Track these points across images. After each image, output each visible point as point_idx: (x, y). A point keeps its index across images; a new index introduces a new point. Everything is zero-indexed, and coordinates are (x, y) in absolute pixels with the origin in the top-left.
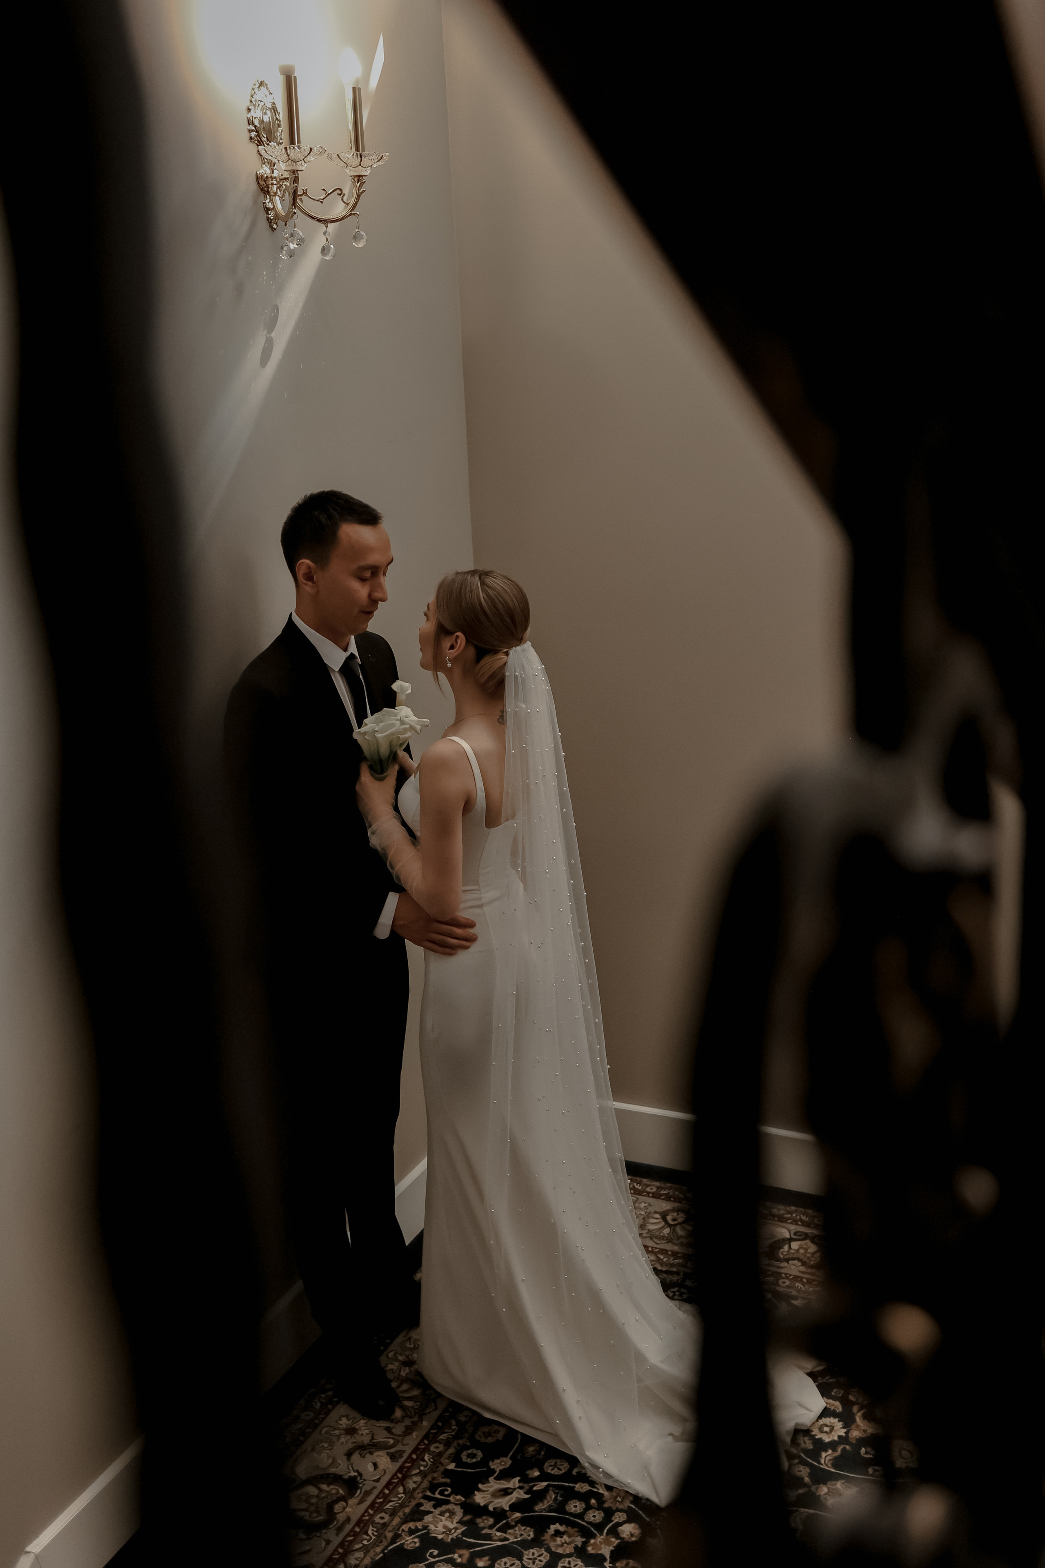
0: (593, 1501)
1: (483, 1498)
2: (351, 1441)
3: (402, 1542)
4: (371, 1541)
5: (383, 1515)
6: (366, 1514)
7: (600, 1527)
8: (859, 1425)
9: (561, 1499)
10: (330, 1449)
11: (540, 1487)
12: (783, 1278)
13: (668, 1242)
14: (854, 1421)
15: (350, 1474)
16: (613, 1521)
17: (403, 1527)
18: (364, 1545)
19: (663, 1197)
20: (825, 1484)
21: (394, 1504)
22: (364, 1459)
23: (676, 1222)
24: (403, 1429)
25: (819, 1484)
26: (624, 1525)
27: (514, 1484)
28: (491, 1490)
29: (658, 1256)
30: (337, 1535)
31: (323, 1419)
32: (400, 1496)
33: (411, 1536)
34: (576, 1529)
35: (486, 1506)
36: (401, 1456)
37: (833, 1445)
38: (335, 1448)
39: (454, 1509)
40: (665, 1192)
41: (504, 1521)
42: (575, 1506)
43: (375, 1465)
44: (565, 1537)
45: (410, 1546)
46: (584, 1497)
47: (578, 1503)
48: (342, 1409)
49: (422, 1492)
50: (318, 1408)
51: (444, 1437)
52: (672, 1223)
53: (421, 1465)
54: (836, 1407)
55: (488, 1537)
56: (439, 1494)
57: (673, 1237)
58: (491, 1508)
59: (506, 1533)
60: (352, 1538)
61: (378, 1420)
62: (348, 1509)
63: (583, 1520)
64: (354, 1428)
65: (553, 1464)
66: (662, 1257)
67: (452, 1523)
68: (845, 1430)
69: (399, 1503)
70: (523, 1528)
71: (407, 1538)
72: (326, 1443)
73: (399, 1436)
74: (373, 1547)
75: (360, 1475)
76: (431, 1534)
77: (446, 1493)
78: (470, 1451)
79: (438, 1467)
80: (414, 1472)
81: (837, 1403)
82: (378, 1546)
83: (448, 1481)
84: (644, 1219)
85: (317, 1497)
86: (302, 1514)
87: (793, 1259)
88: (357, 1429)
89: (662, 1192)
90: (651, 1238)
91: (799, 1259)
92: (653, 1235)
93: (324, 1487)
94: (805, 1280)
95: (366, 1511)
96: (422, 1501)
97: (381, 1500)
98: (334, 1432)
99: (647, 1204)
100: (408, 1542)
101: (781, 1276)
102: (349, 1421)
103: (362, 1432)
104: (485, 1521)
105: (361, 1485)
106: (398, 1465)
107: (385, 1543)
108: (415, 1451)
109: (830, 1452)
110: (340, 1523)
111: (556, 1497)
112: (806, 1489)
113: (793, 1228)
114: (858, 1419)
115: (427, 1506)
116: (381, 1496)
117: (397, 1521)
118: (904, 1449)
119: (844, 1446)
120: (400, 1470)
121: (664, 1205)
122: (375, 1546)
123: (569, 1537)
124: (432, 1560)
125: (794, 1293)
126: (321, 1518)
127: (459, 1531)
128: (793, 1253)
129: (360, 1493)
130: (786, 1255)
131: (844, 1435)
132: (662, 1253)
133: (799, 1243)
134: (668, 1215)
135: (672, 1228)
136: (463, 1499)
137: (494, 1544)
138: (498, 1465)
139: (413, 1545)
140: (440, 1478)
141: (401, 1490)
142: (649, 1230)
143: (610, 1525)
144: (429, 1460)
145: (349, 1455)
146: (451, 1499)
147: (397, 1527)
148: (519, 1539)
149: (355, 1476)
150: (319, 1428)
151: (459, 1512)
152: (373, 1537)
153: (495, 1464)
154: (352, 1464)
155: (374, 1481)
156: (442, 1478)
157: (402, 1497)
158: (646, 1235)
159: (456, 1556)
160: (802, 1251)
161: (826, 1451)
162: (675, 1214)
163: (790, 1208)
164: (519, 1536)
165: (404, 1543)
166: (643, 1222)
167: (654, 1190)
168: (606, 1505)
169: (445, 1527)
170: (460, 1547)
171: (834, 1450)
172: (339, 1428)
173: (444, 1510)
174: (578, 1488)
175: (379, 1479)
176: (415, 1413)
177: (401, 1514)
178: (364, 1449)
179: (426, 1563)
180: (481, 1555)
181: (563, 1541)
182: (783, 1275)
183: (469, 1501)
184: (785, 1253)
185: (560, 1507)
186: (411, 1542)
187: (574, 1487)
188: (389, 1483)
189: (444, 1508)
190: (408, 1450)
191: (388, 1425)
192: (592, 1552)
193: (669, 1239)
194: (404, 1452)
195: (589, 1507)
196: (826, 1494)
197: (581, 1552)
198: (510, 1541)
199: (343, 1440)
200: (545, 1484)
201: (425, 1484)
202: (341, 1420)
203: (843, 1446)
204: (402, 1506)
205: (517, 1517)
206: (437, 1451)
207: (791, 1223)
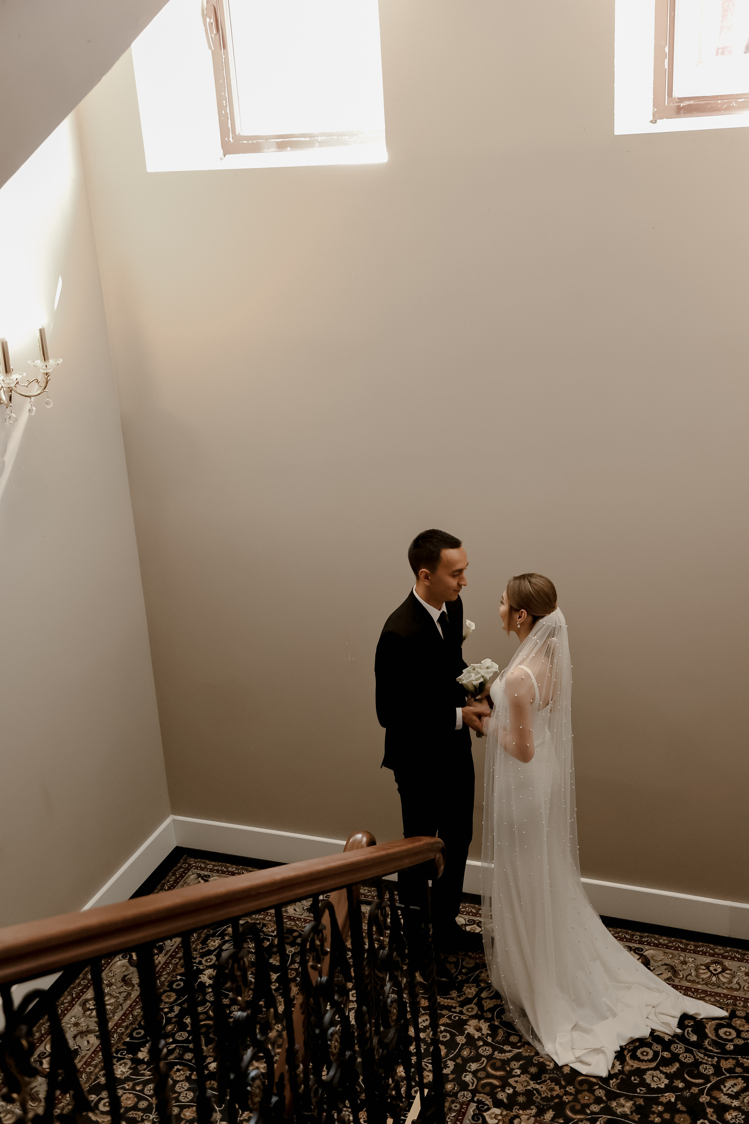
5: (90, 1067)
15: (75, 1048)
17: (100, 1073)
32: (100, 1057)
34: (187, 1068)
35: (143, 1059)
42: (189, 1056)
43: (88, 1042)
56: (120, 1055)
58: (146, 1060)
64: (78, 1023)
65: (180, 1034)
67: (125, 1069)
71: (102, 1078)
75: (80, 1047)
77: (124, 1054)
78: (138, 1031)
79: (120, 1041)
82: (87, 1083)
83: (125, 1047)
102: (76, 1019)
107: (91, 1082)
111: (179, 1052)
117: (97, 1070)
123: (183, 1072)
127: (129, 1073)
136: (132, 1056)
145: (75, 1037)
146: (126, 1057)
151: (129, 1063)
152: (85, 1079)
154: (76, 1042)
155: (87, 1050)
159: (126, 1085)
165: (100, 1081)
169: (122, 1071)
170: (129, 1081)
176: (111, 1012)
180: (138, 1084)
183: (135, 1057)
185: (181, 1057)
188: (95, 1051)
189: (122, 1061)
192: (194, 1078)
197: (188, 1079)
199: (72, 1029)
200: (174, 1045)
206: (121, 1032)
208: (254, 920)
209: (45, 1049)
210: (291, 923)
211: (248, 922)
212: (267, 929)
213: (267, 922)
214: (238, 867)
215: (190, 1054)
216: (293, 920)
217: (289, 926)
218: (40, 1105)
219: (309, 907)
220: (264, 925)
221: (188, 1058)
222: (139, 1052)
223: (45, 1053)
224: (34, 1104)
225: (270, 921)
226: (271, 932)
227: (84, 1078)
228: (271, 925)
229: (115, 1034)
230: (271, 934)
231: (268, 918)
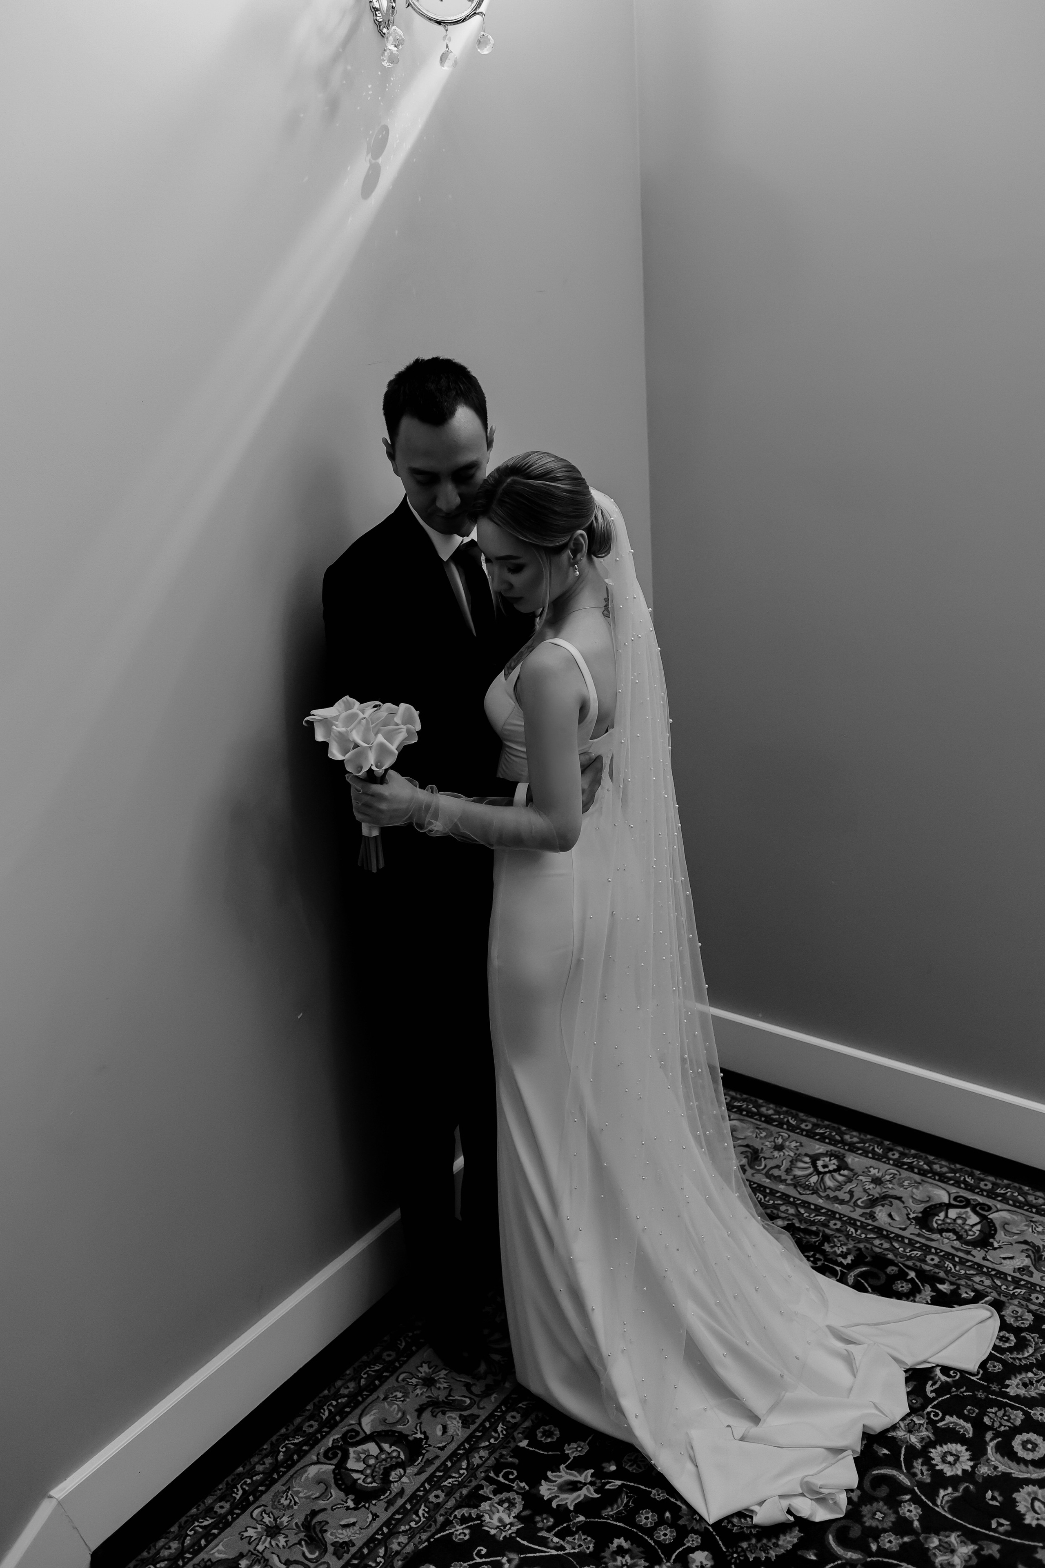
0: (668, 1514)
1: (549, 1489)
2: (427, 1395)
3: (451, 1531)
4: (419, 1524)
5: (439, 1492)
6: (422, 1489)
7: (668, 1549)
8: (989, 1459)
9: (633, 1505)
10: (402, 1401)
11: (611, 1486)
12: (933, 1254)
13: (812, 1194)
14: (985, 1452)
16: (685, 1545)
17: (456, 1513)
18: (411, 1528)
19: (817, 1137)
20: (937, 1534)
21: (453, 1481)
22: (435, 1418)
23: (826, 1170)
24: (483, 1389)
25: (930, 1533)
26: (697, 1553)
27: (586, 1477)
28: (560, 1481)
29: (799, 1209)
30: (386, 1510)
31: (405, 1362)
32: (461, 1472)
33: (462, 1525)
34: (641, 1549)
35: (550, 1500)
36: (474, 1423)
37: (954, 1481)
38: (408, 1400)
39: (514, 1499)
40: (821, 1131)
41: (565, 1525)
43: (445, 1429)
44: (627, 1557)
45: (459, 1537)
46: (658, 1507)
47: (651, 1514)
48: (426, 1353)
49: (485, 1472)
50: (402, 1347)
51: (523, 1405)
52: (821, 1169)
53: (493, 1437)
54: (966, 1430)
55: (544, 1542)
56: (503, 1477)
57: (819, 1188)
58: (554, 1505)
59: (564, 1540)
60: (400, 1516)
61: (459, 1372)
62: (404, 1479)
63: (652, 1538)
64: (433, 1378)
66: (802, 1211)
67: (509, 1517)
68: (972, 1463)
69: (458, 1481)
70: (583, 1537)
71: (458, 1527)
72: (400, 1392)
73: (477, 1396)
74: (419, 1532)
75: (427, 1438)
76: (484, 1526)
77: (511, 1477)
78: (547, 1428)
79: (509, 1442)
80: (483, 1444)
81: (968, 1426)
82: (425, 1531)
83: (516, 1461)
84: (791, 1162)
85: (377, 1458)
86: (355, 1476)
87: (948, 1231)
88: (436, 1381)
89: (817, 1131)
90: (795, 1187)
91: (954, 1231)
92: (798, 1182)
93: (386, 1446)
94: (957, 1259)
95: (423, 1485)
96: (483, 1482)
97: (441, 1474)
98: (410, 1381)
99: (798, 1144)
100: (458, 1533)
101: (930, 1250)
102: (430, 1368)
103: (440, 1385)
104: (545, 1521)
105: (424, 1451)
106: (468, 1432)
107: (433, 1529)
108: (487, 1419)
109: (950, 1490)
110: (393, 1494)
111: (628, 1502)
112: (913, 1538)
113: (954, 1191)
114: (989, 1449)
115: (487, 1491)
116: (442, 1469)
118: (1039, 1500)
119: (968, 1484)
120: (468, 1440)
121: (817, 1146)
122: (422, 1531)
124: (478, 1560)
125: (942, 1274)
126: (374, 1484)
127: (514, 1529)
128: (949, 1224)
129: (422, 1459)
130: (940, 1225)
131: (970, 1469)
132: (804, 1207)
133: (958, 1210)
134: (819, 1160)
135: (821, 1176)
136: (527, 1488)
137: (548, 1552)
138: (573, 1450)
139: (462, 1537)
140: (508, 1457)
141: (464, 1464)
142: (794, 1176)
143: (681, 1549)
144: (502, 1431)
145: (420, 1411)
147: (450, 1511)
148: (576, 1551)
149: (420, 1438)
150: (398, 1373)
152: (423, 1519)
153: (570, 1449)
154: (421, 1423)
155: (439, 1448)
156: (511, 1457)
157: (464, 1473)
158: (791, 1182)
160: (959, 1221)
161: (945, 1489)
162: (827, 1159)
163: (955, 1166)
164: (577, 1547)
166: (790, 1166)
167: (810, 1127)
168: (681, 1522)
170: (512, 1550)
171: (955, 1489)
172: (418, 1376)
173: (504, 1498)
174: (655, 1495)
175: (445, 1446)
177: (457, 1495)
178: (437, 1406)
179: (471, 1563)
181: (624, 1563)
182: (933, 1250)
183: (534, 1491)
184: (940, 1222)
185: (629, 1516)
186: (461, 1533)
187: (651, 1492)
188: (454, 1453)
189: (505, 1495)
190: (484, 1414)
191: (469, 1381)
193: (815, 1188)
194: (478, 1416)
195: (661, 1522)
196: (935, 1548)
198: (566, 1552)
199: (418, 1391)
200: (619, 1483)
201: (491, 1462)
202: (422, 1366)
203: (966, 1485)
204: (461, 1485)
205: (580, 1522)
206: (513, 1421)
207: (952, 1185)
208: (806, 1223)
209: (360, 1424)
210: (882, 1244)
211: (793, 1224)
212: (832, 1247)
213: (833, 1233)
214: (778, 1109)
215: (650, 1515)
216: (887, 1237)
217: (878, 1250)
218: (322, 1560)
219: (920, 1215)
220: (827, 1238)
221: (646, 1524)
222: (543, 1482)
223: (358, 1433)
224: (312, 1553)
225: (838, 1230)
226: (839, 1255)
227: (421, 1515)
228: (840, 1241)
229: (501, 1425)
230: (840, 1259)
231: (835, 1224)
